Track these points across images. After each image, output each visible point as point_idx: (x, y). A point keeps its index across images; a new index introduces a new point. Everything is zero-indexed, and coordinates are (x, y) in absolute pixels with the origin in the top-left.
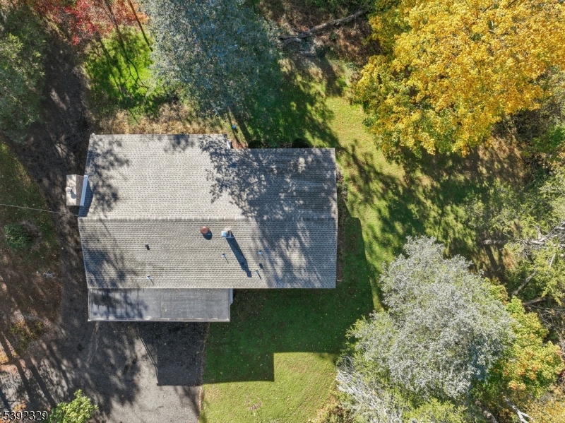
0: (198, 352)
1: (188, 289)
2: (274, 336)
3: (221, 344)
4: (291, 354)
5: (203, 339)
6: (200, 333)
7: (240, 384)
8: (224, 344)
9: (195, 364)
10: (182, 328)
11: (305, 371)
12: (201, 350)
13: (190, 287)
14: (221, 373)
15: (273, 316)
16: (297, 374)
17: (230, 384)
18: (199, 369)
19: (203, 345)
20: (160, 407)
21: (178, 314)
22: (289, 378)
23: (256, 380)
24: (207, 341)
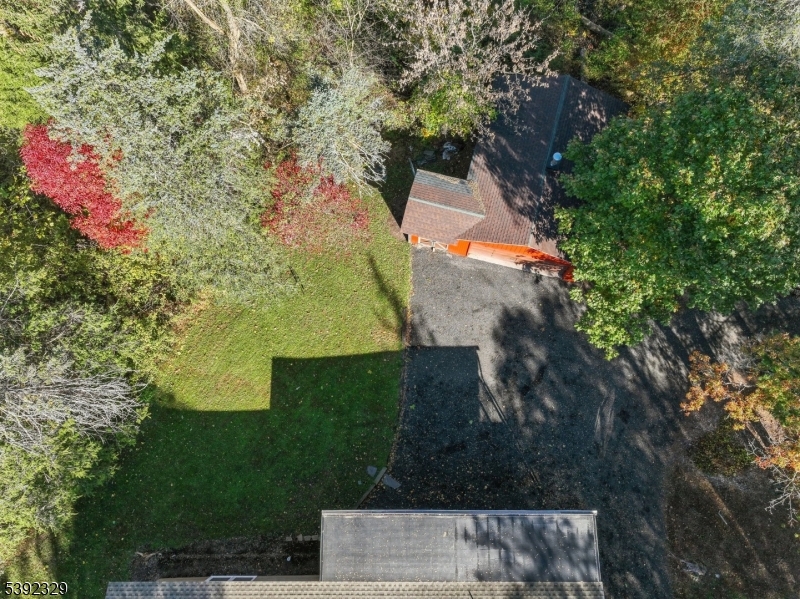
0: (413, 407)
1: (401, 579)
2: (272, 441)
3: (368, 424)
4: (243, 408)
5: (402, 431)
6: (409, 443)
7: (337, 353)
8: (363, 425)
9: (418, 386)
10: (440, 452)
11: (224, 377)
12: (406, 412)
13: (398, 584)
14: (370, 372)
15: (272, 480)
16: (237, 371)
17: (356, 353)
18: (410, 376)
19: (404, 421)
20: (477, 311)
21: (421, 525)
22: (251, 365)
23: (310, 360)
24: (395, 428)
